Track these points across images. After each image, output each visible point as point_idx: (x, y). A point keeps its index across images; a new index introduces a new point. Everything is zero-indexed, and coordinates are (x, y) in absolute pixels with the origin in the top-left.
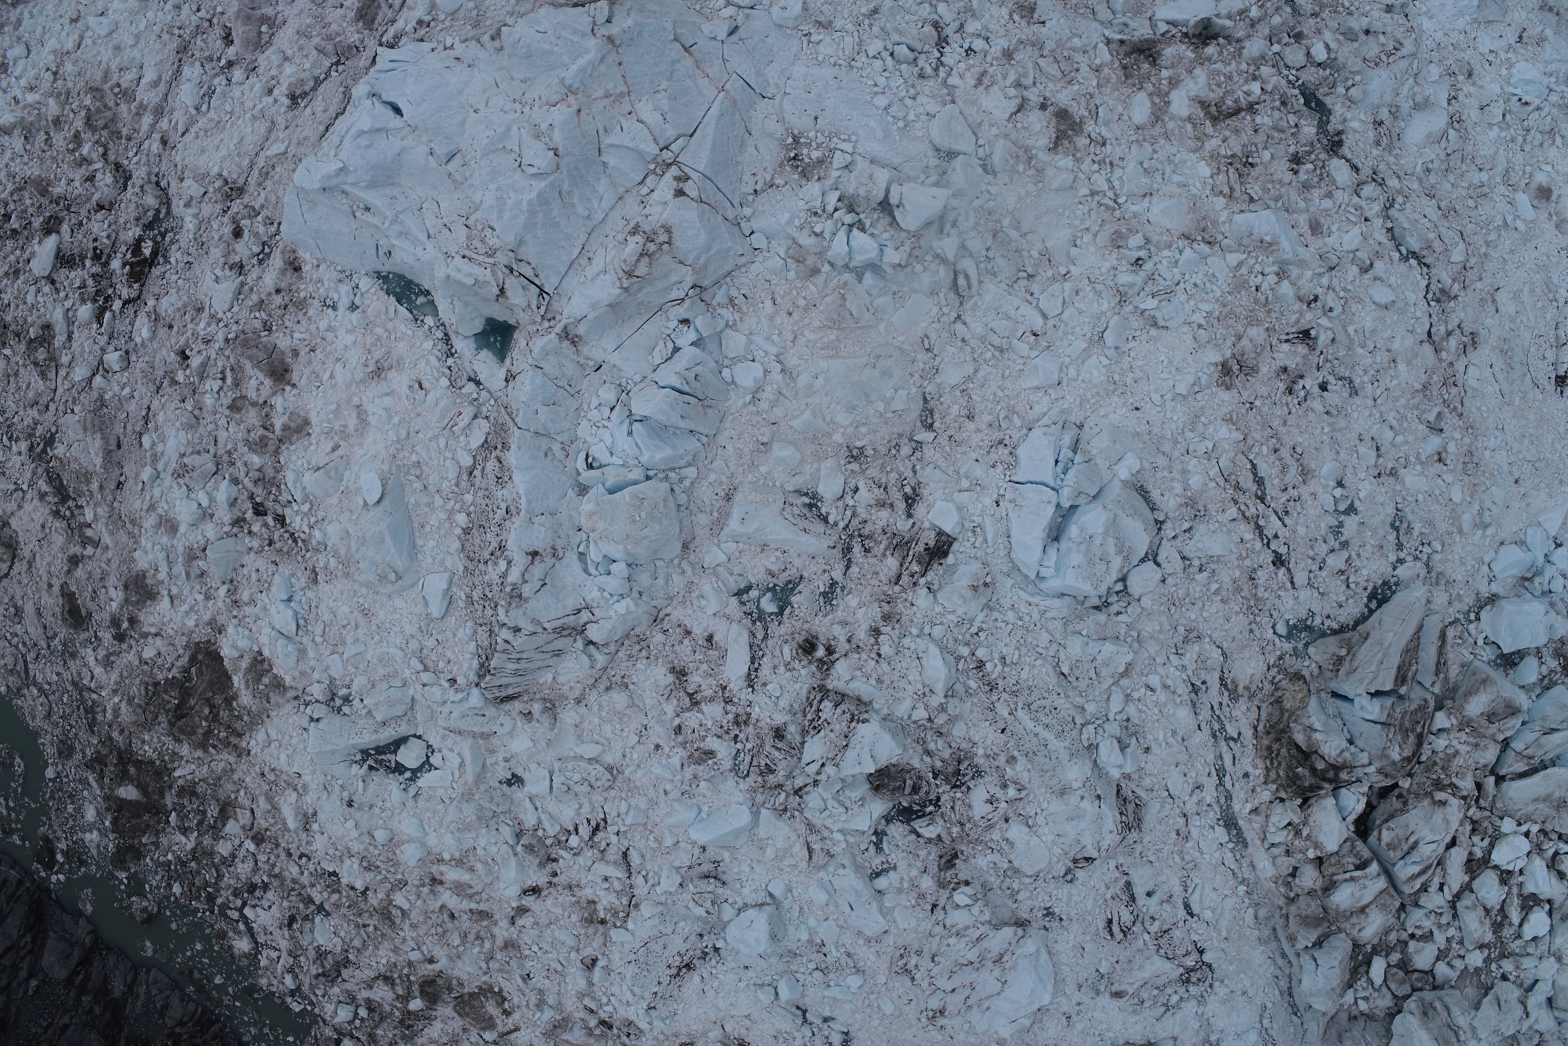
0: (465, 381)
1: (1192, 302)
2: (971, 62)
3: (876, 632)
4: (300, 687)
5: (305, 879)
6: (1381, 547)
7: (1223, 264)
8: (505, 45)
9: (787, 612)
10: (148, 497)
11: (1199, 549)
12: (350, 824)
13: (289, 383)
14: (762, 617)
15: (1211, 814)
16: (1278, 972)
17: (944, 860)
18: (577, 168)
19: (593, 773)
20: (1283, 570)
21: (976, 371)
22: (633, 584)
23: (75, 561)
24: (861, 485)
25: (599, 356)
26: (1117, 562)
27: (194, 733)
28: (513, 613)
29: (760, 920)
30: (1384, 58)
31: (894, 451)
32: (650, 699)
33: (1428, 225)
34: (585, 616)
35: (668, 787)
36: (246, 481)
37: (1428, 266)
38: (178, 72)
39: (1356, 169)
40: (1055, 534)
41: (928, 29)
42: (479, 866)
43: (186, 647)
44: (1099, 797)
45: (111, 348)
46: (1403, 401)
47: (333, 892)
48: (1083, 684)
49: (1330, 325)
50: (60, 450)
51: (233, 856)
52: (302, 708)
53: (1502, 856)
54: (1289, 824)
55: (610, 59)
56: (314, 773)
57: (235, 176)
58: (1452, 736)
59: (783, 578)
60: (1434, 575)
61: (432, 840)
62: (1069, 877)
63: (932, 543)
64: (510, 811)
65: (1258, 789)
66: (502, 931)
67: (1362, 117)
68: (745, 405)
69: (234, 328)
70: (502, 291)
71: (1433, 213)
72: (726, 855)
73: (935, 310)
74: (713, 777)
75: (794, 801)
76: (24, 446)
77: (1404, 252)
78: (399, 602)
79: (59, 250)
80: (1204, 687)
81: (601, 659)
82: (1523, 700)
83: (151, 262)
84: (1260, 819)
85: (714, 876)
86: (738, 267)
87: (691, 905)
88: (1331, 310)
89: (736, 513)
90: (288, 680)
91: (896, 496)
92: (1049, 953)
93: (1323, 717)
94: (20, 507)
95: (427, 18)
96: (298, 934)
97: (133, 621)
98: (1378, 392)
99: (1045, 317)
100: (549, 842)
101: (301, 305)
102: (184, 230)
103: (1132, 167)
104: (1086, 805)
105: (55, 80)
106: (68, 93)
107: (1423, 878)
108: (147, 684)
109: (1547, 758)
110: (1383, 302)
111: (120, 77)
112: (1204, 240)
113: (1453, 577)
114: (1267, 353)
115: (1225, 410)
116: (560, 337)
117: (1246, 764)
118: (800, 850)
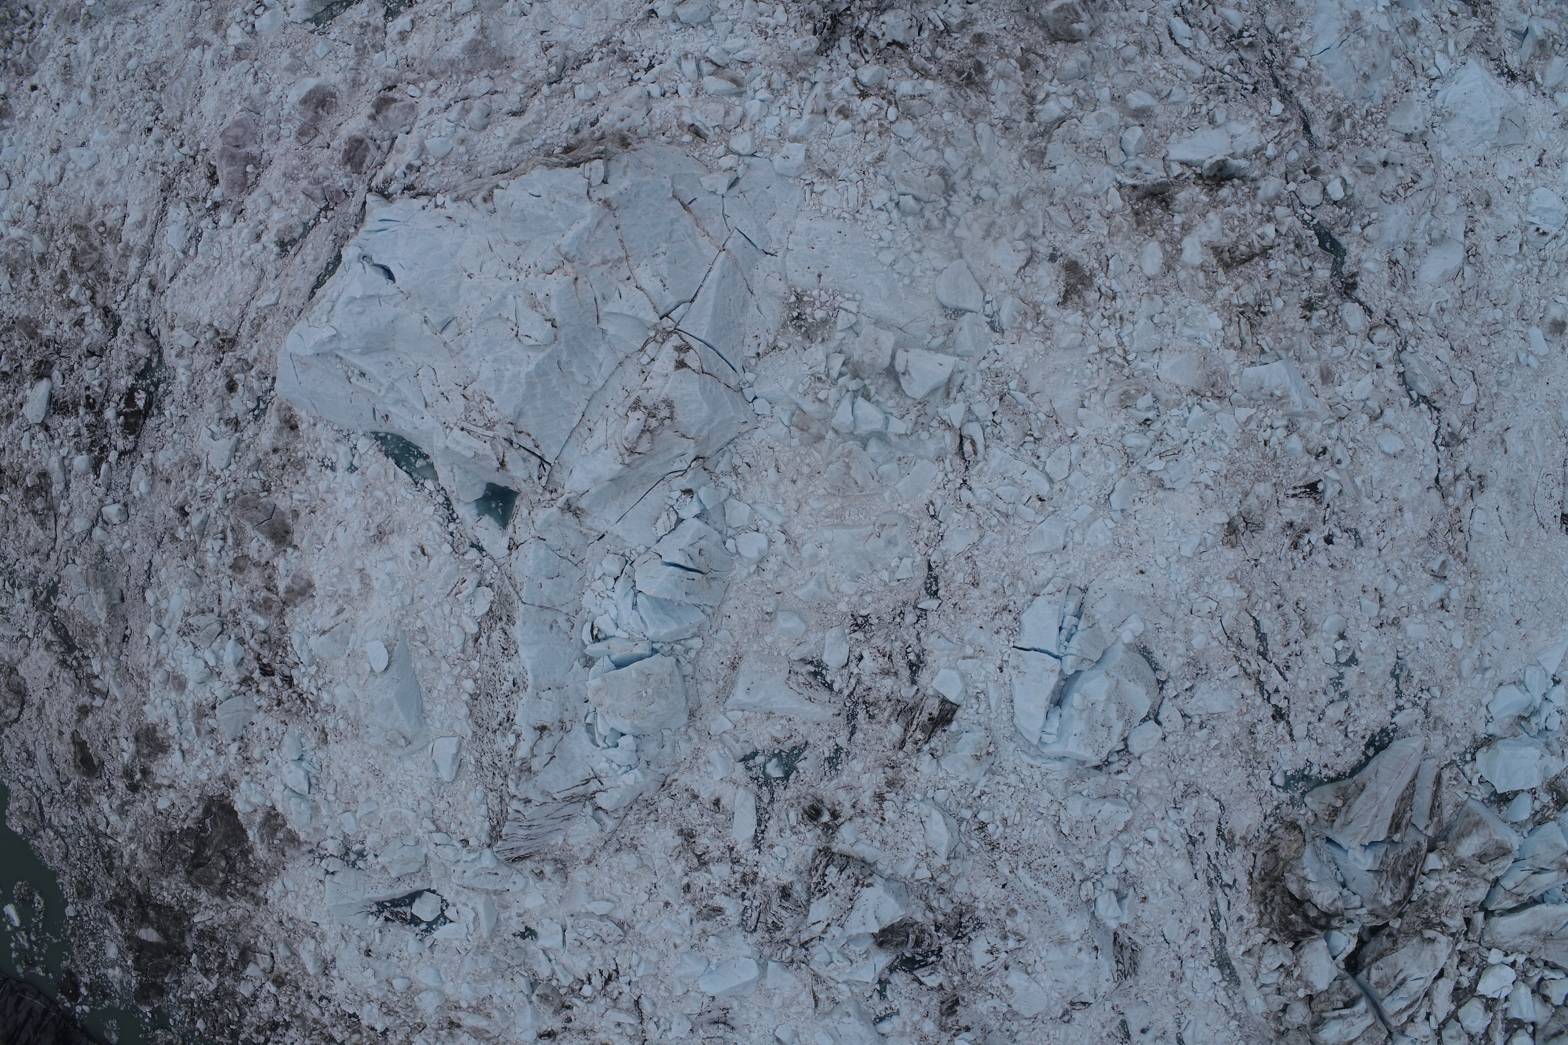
0: (467, 547)
1: (1200, 461)
2: (979, 211)
3: (880, 798)
4: (315, 841)
5: (326, 1020)
6: (1381, 696)
7: (1232, 419)
8: (498, 208)
9: (793, 776)
10: (154, 653)
11: (1199, 707)
12: (369, 972)
13: (290, 544)
14: (768, 781)
15: (1206, 956)
17: (945, 1007)
18: (575, 338)
19: (605, 929)
20: (1282, 724)
21: (981, 537)
22: (640, 754)
23: (84, 711)
24: (866, 654)
25: (602, 527)
26: (1118, 727)
27: (212, 883)
28: (523, 786)
30: (1401, 191)
31: (898, 619)
32: (658, 859)
33: (1440, 367)
34: (594, 786)
35: (678, 941)
36: (252, 642)
37: (1438, 410)
38: (163, 212)
39: (1369, 311)
40: (1058, 700)
41: (935, 178)
42: (495, 1013)
43: (199, 799)
44: (1096, 948)
45: (109, 500)
46: (1408, 550)
47: (354, 1032)
48: (1082, 843)
49: (1337, 477)
50: (63, 602)
51: (255, 996)
52: (317, 861)
53: (1488, 986)
54: (1281, 966)
55: (606, 223)
56: (331, 922)
57: (226, 327)
58: (1443, 877)
59: (789, 744)
60: (1431, 719)
61: (449, 989)
62: (1066, 1018)
63: (936, 713)
64: (524, 963)
65: (1252, 932)
67: (1377, 256)
68: (750, 575)
69: (233, 487)
70: (502, 464)
71: (1445, 354)
72: (735, 1004)
73: (941, 476)
74: (722, 932)
75: (801, 953)
76: (27, 593)
77: (1415, 396)
78: (409, 764)
79: (51, 396)
80: (1201, 839)
81: (610, 823)
82: (1514, 840)
83: (145, 414)
84: (1253, 960)
85: (723, 1021)
86: (741, 434)
88: (1339, 462)
89: (742, 683)
90: (302, 836)
91: (901, 664)
93: (1318, 865)
94: (26, 654)
95: (417, 163)
97: (145, 772)
98: (1384, 542)
99: (1051, 481)
100: (563, 991)
101: (299, 465)
102: (177, 381)
103: (1142, 322)
104: (1083, 956)
105: (38, 215)
106: (52, 230)
107: (1410, 1012)
108: (163, 833)
109: (1536, 895)
110: (1392, 451)
111: (105, 215)
112: (1214, 396)
113: (1451, 720)
114: (1274, 509)
115: (1229, 568)
116: (562, 510)
117: (1240, 909)
118: (806, 999)
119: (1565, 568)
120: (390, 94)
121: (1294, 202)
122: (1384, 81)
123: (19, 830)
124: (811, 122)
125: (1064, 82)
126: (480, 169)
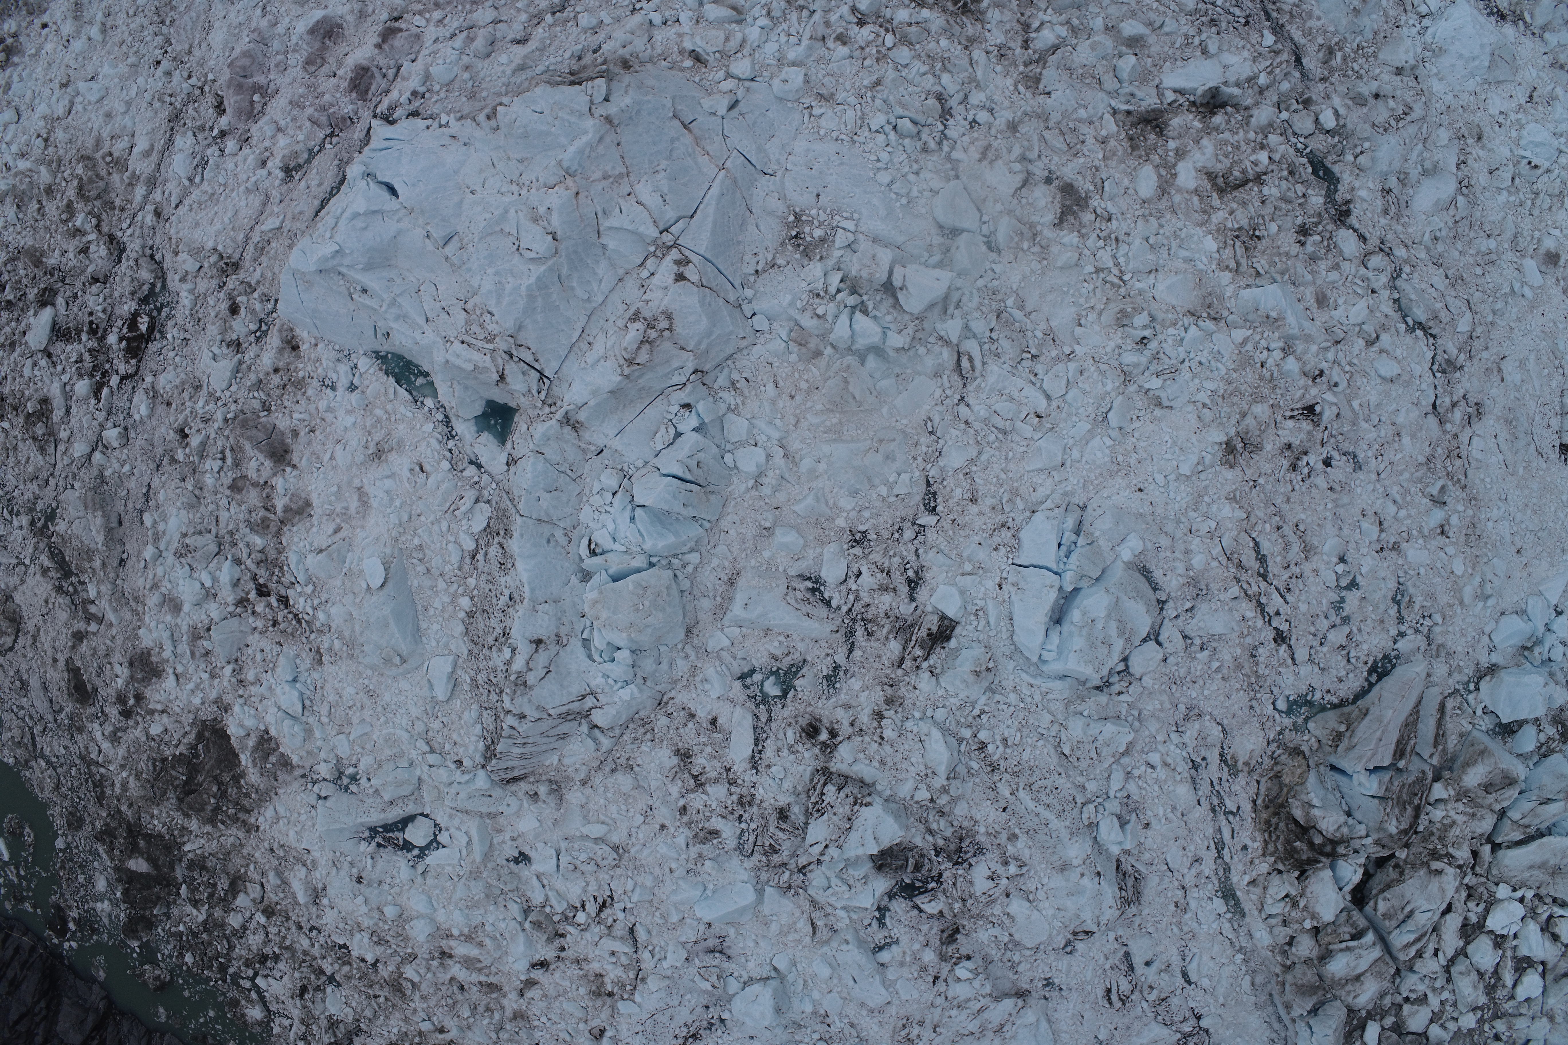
0: (466, 464)
1: (1197, 381)
2: (975, 135)
3: (879, 716)
4: (308, 765)
5: (316, 951)
6: (1382, 621)
7: (1229, 340)
8: (501, 125)
9: (790, 695)
10: (151, 576)
11: (1200, 628)
12: (360, 900)
13: (289, 464)
14: (765, 700)
15: (1210, 886)
16: (1274, 1035)
17: (945, 935)
18: (575, 252)
19: (599, 853)
20: (1284, 647)
21: (980, 453)
22: (637, 670)
23: (79, 637)
24: (864, 570)
25: (600, 442)
26: (1119, 645)
27: (203, 810)
28: (518, 701)
29: (764, 995)
30: (1393, 123)
31: (896, 535)
32: (654, 780)
33: (1435, 294)
34: (590, 702)
35: (674, 866)
36: (249, 562)
37: (1434, 337)
38: (170, 141)
39: (1363, 238)
40: (1058, 617)
41: (932, 102)
42: (488, 942)
43: (193, 724)
44: (1099, 874)
45: (110, 424)
46: (1406, 475)
47: (344, 964)
48: (1084, 764)
49: (1335, 400)
50: (61, 527)
51: (244, 928)
52: (310, 786)
53: (1496, 921)
54: (1287, 896)
55: (608, 139)
56: (322, 849)
57: (230, 251)
58: (1449, 807)
59: (787, 661)
60: (1434, 647)
61: (441, 916)
62: (1069, 949)
63: (934, 629)
64: (518, 889)
65: (1257, 861)
66: (511, 1003)
67: (1371, 185)
68: (748, 490)
69: (233, 407)
70: (502, 377)
71: (1439, 282)
72: (732, 931)
73: (938, 392)
74: (718, 856)
75: (798, 878)
76: (25, 520)
77: (1411, 323)
78: (404, 685)
79: (54, 323)
80: (1204, 764)
81: (606, 742)
82: (1520, 770)
83: (148, 338)
84: (1258, 890)
85: (719, 950)
86: (740, 350)
87: (697, 978)
88: (1336, 385)
89: (740, 598)
90: (295, 760)
91: (899, 580)
92: (1049, 1021)
93: (1322, 792)
94: (23, 581)
95: (422, 89)
96: (309, 1004)
97: (139, 698)
98: (1382, 466)
99: (1049, 398)
100: (556, 918)
101: (300, 385)
102: (180, 305)
103: (1137, 242)
104: (1086, 881)
105: (46, 147)
106: (60, 161)
107: (1418, 946)
108: (155, 760)
109: (1543, 827)
110: (1388, 374)
111: (112, 145)
112: (1209, 316)
113: (1454, 648)
114: (1271, 430)
115: (1228, 488)
116: (561, 423)
117: (1245, 837)
118: (804, 927)
119: (1564, 498)
120: (397, 24)
121: (1287, 130)
122: (1374, 16)
123: (11, 761)
124: (810, 48)
125: (1058, 11)
126: (484, 94)
